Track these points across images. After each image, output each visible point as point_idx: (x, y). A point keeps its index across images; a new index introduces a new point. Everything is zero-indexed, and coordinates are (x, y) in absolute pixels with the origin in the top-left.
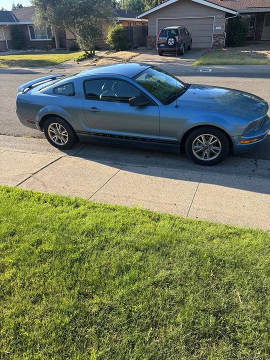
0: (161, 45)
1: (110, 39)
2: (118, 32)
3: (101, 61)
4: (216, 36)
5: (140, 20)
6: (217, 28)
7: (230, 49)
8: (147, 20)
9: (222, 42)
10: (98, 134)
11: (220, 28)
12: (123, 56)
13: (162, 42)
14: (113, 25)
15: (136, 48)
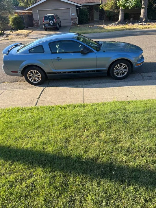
0: (46, 25)
1: (11, 23)
2: (16, 19)
3: (10, 37)
4: (73, 19)
5: (27, 11)
6: (73, 14)
7: (82, 25)
8: (31, 12)
9: (76, 22)
10: (60, 73)
11: (74, 14)
12: (23, 33)
13: (46, 23)
14: (13, 15)
15: (28, 28)
